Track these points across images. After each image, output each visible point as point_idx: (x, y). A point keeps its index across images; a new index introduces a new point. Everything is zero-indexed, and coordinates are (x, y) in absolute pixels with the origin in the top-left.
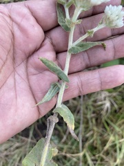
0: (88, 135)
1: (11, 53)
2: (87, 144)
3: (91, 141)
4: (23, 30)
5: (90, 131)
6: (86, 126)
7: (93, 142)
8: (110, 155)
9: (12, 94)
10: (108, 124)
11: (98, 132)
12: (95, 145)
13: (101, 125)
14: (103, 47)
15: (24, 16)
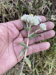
0: (36, 62)
1: (7, 40)
2: (36, 66)
3: (38, 64)
4: (12, 31)
5: (37, 60)
6: (36, 58)
7: (39, 64)
8: (46, 70)
9: (8, 54)
10: (45, 57)
11: (41, 60)
12: (40, 66)
13: (42, 57)
14: (40, 36)
15: (12, 27)
